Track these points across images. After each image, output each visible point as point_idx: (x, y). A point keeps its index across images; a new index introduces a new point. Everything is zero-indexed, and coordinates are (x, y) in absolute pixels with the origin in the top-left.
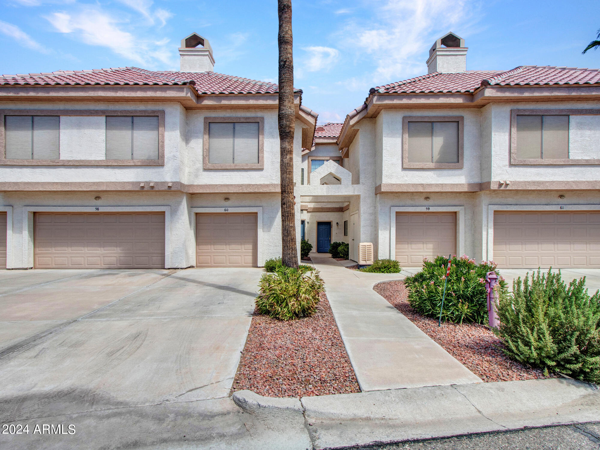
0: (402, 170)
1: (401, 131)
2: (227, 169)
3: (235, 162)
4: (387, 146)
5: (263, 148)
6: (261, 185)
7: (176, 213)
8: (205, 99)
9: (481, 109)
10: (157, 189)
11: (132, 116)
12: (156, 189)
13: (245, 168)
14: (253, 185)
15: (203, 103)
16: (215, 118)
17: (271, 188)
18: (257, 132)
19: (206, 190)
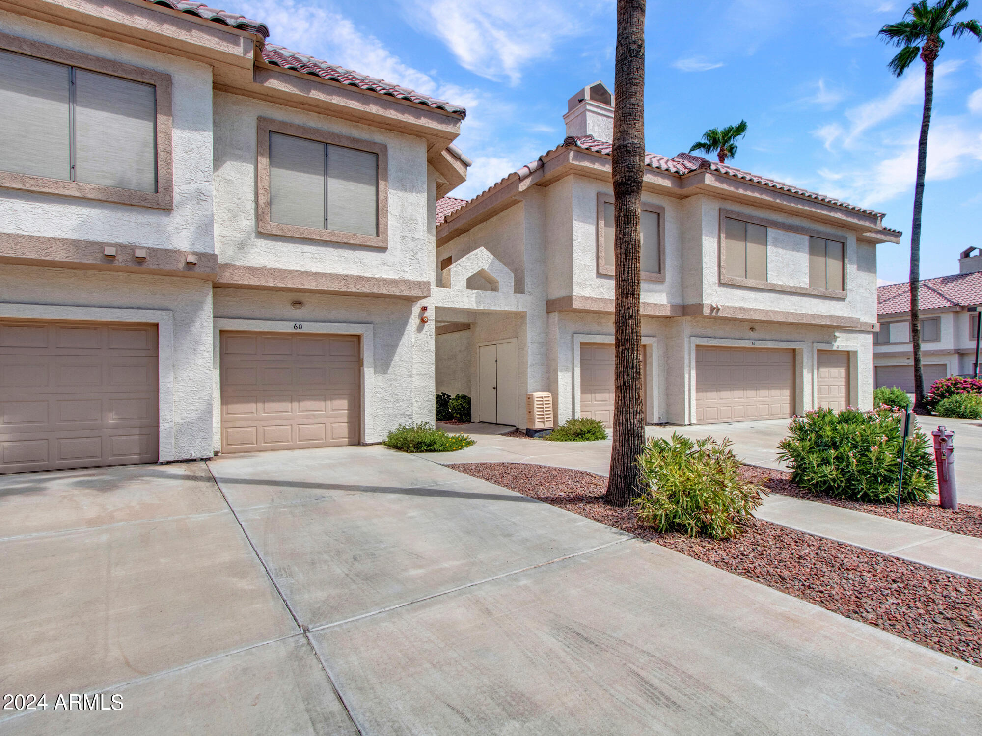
0: (597, 277)
1: (594, 215)
2: (313, 240)
3: (329, 226)
4: (577, 236)
5: (386, 206)
6: (384, 280)
7: (189, 327)
8: (272, 77)
9: (682, 201)
10: (155, 267)
11: (72, 67)
12: (150, 265)
13: (352, 242)
14: (369, 279)
15: (267, 84)
16: (283, 123)
17: (402, 288)
18: (374, 172)
19: (267, 281)
